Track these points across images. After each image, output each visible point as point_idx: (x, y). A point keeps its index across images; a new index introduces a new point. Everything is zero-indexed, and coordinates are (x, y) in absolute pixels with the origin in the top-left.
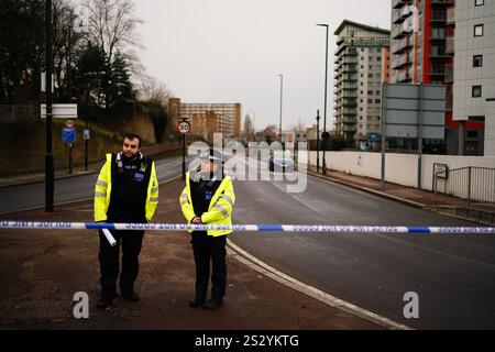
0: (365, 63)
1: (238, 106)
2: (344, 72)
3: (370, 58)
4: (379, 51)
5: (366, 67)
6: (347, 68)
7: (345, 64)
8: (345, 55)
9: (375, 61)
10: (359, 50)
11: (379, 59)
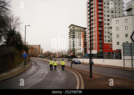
0: (77, 35)
1: (40, 45)
2: (72, 37)
3: (78, 34)
4: (80, 32)
5: (77, 36)
6: (72, 36)
7: (72, 35)
8: (72, 33)
9: (79, 35)
10: (75, 32)
11: (80, 34)
